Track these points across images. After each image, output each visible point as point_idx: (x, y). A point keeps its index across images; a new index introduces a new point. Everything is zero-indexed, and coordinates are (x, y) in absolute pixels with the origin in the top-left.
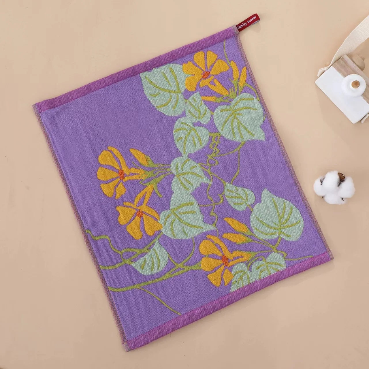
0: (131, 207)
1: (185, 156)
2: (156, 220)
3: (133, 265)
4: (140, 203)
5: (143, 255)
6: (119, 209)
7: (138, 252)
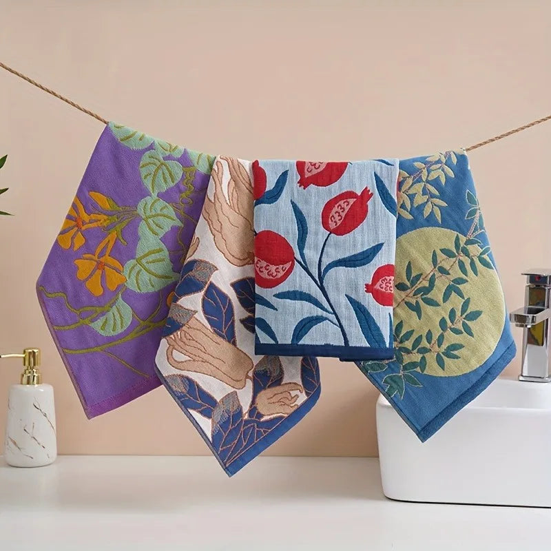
0: (91, 259)
1: (155, 195)
2: (119, 272)
3: (92, 325)
4: (102, 254)
5: (103, 314)
6: (78, 262)
7: (99, 310)
